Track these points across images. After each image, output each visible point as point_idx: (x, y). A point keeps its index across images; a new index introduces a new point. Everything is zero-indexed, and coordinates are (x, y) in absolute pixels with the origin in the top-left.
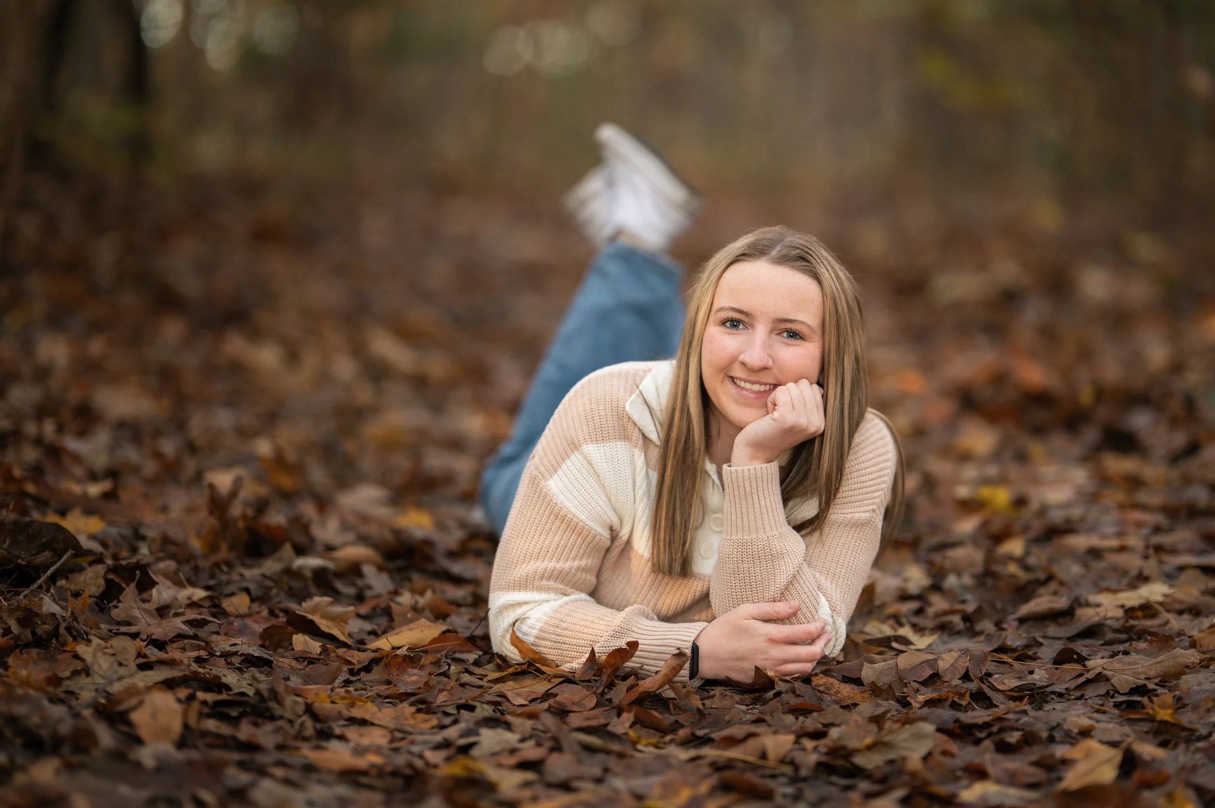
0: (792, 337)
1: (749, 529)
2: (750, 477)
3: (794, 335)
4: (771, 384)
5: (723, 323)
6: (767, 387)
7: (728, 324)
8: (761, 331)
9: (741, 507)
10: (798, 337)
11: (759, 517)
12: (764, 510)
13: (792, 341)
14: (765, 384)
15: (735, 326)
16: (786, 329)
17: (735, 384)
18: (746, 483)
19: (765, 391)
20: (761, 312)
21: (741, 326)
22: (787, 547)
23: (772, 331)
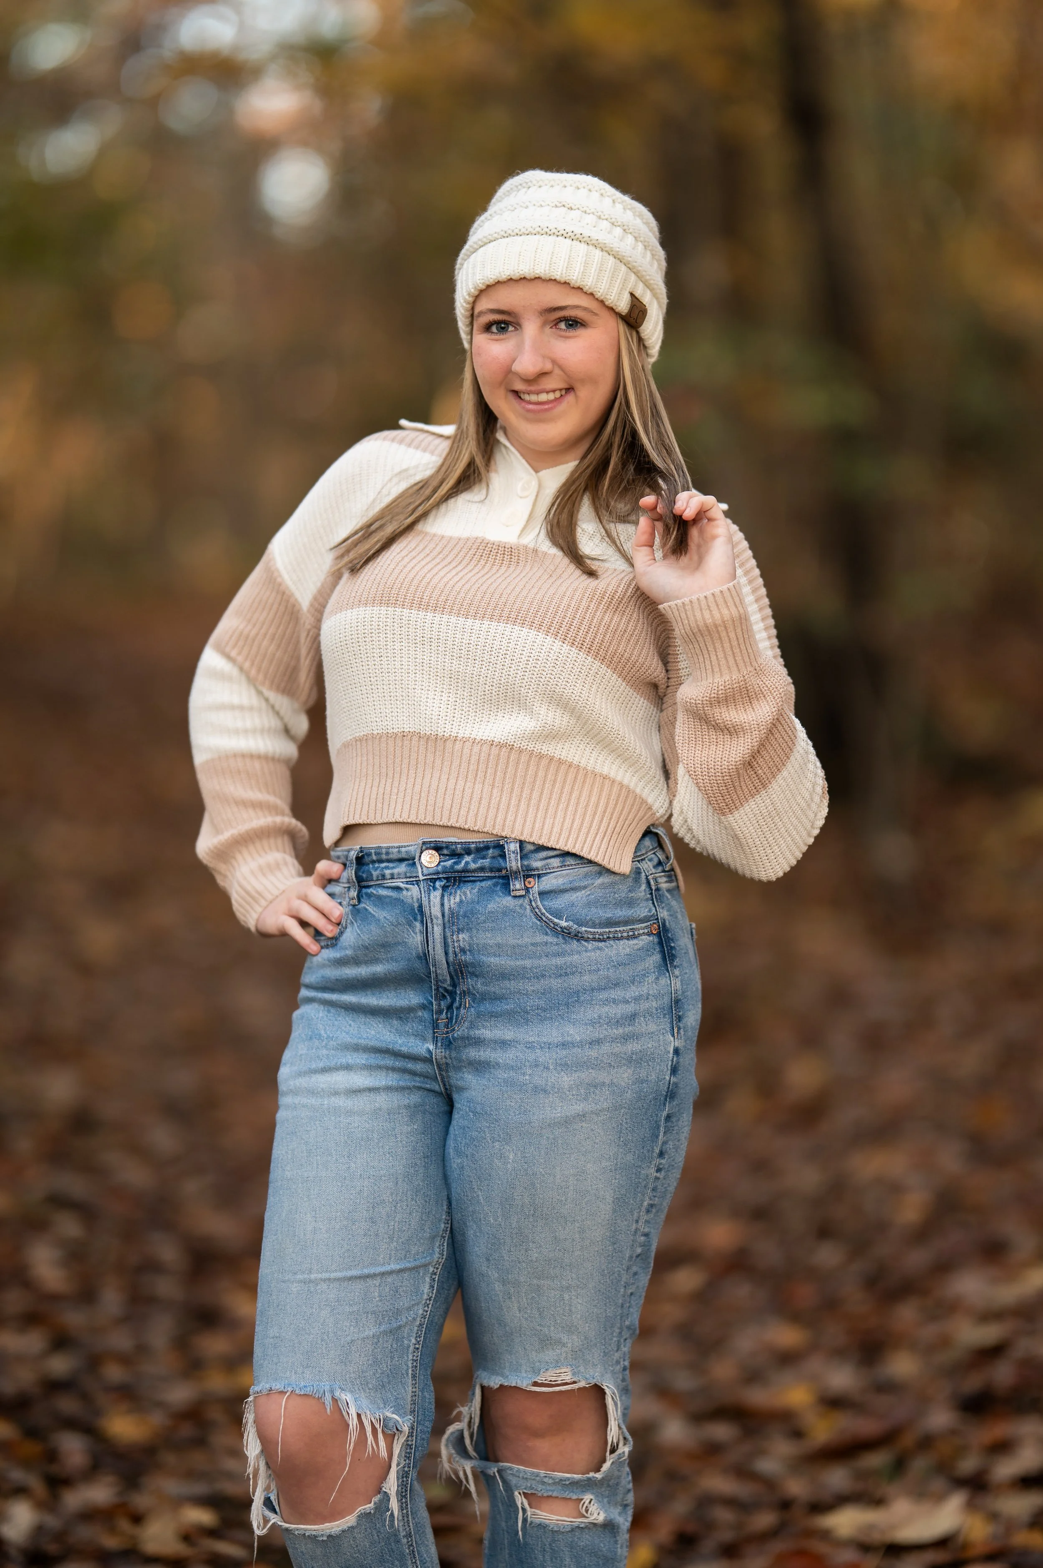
0: (571, 325)
1: (720, 670)
2: (708, 606)
3: (574, 323)
4: (561, 390)
5: (487, 328)
6: (558, 394)
7: (494, 329)
8: (531, 328)
9: (706, 645)
10: (579, 325)
11: (730, 653)
12: (735, 643)
13: (572, 333)
14: (554, 391)
15: (503, 328)
16: (559, 318)
17: (520, 397)
18: (705, 614)
19: (556, 399)
20: (524, 306)
21: (511, 328)
22: (767, 683)
23: (544, 324)
